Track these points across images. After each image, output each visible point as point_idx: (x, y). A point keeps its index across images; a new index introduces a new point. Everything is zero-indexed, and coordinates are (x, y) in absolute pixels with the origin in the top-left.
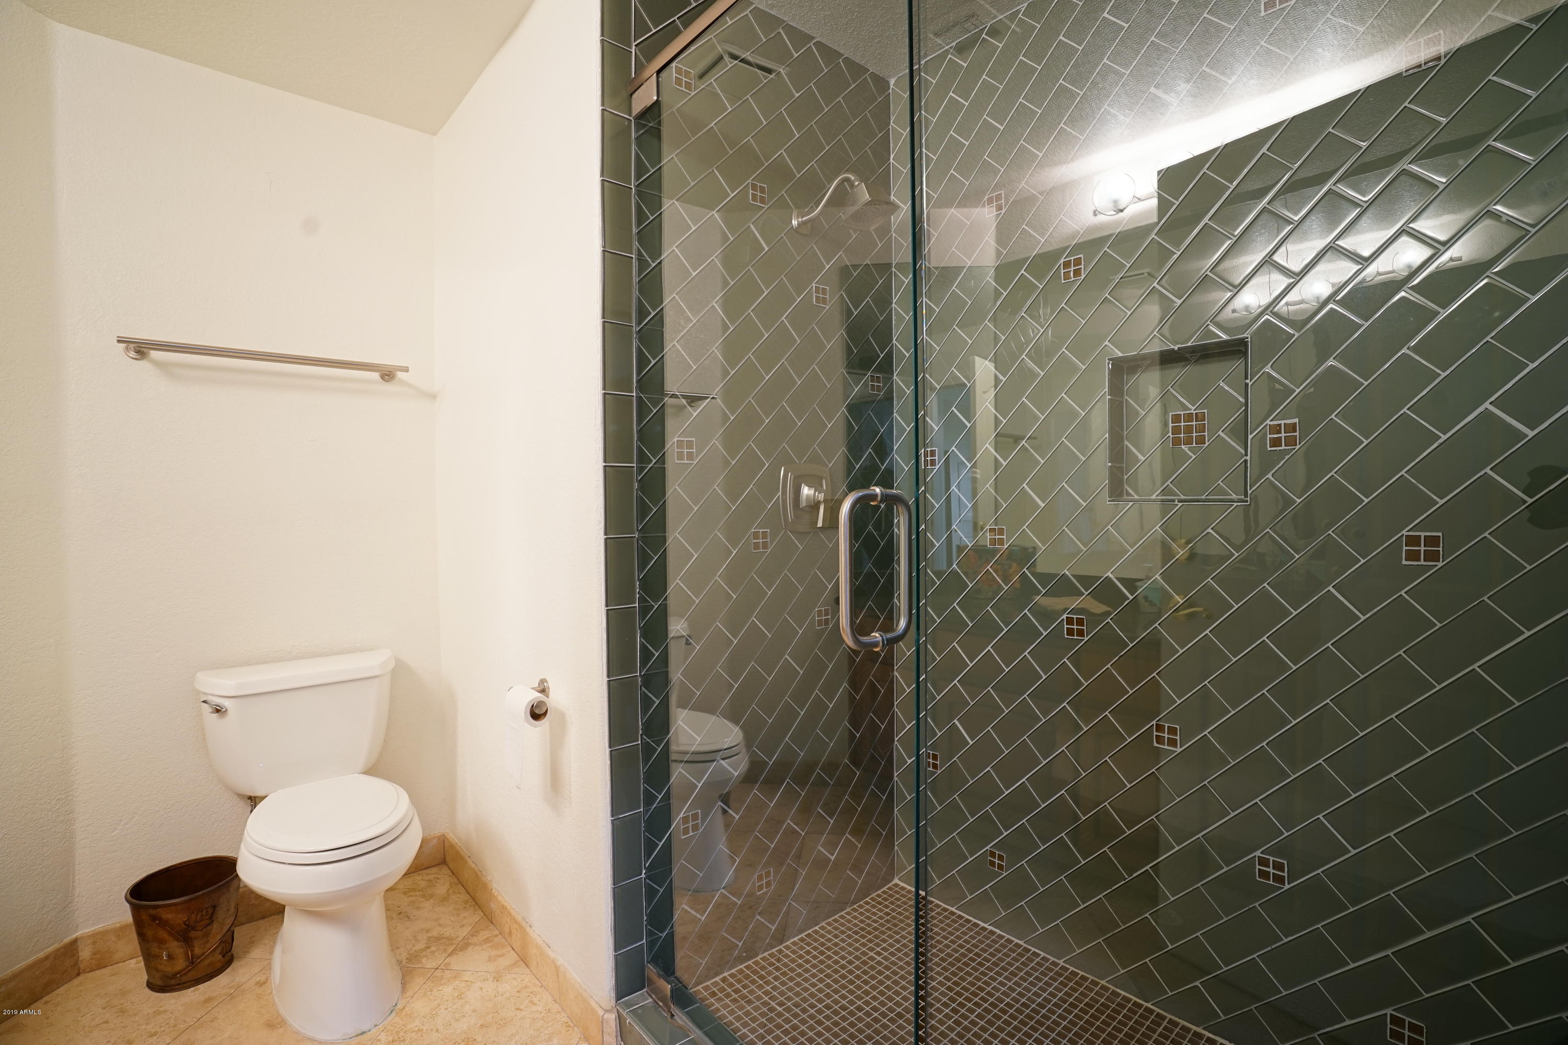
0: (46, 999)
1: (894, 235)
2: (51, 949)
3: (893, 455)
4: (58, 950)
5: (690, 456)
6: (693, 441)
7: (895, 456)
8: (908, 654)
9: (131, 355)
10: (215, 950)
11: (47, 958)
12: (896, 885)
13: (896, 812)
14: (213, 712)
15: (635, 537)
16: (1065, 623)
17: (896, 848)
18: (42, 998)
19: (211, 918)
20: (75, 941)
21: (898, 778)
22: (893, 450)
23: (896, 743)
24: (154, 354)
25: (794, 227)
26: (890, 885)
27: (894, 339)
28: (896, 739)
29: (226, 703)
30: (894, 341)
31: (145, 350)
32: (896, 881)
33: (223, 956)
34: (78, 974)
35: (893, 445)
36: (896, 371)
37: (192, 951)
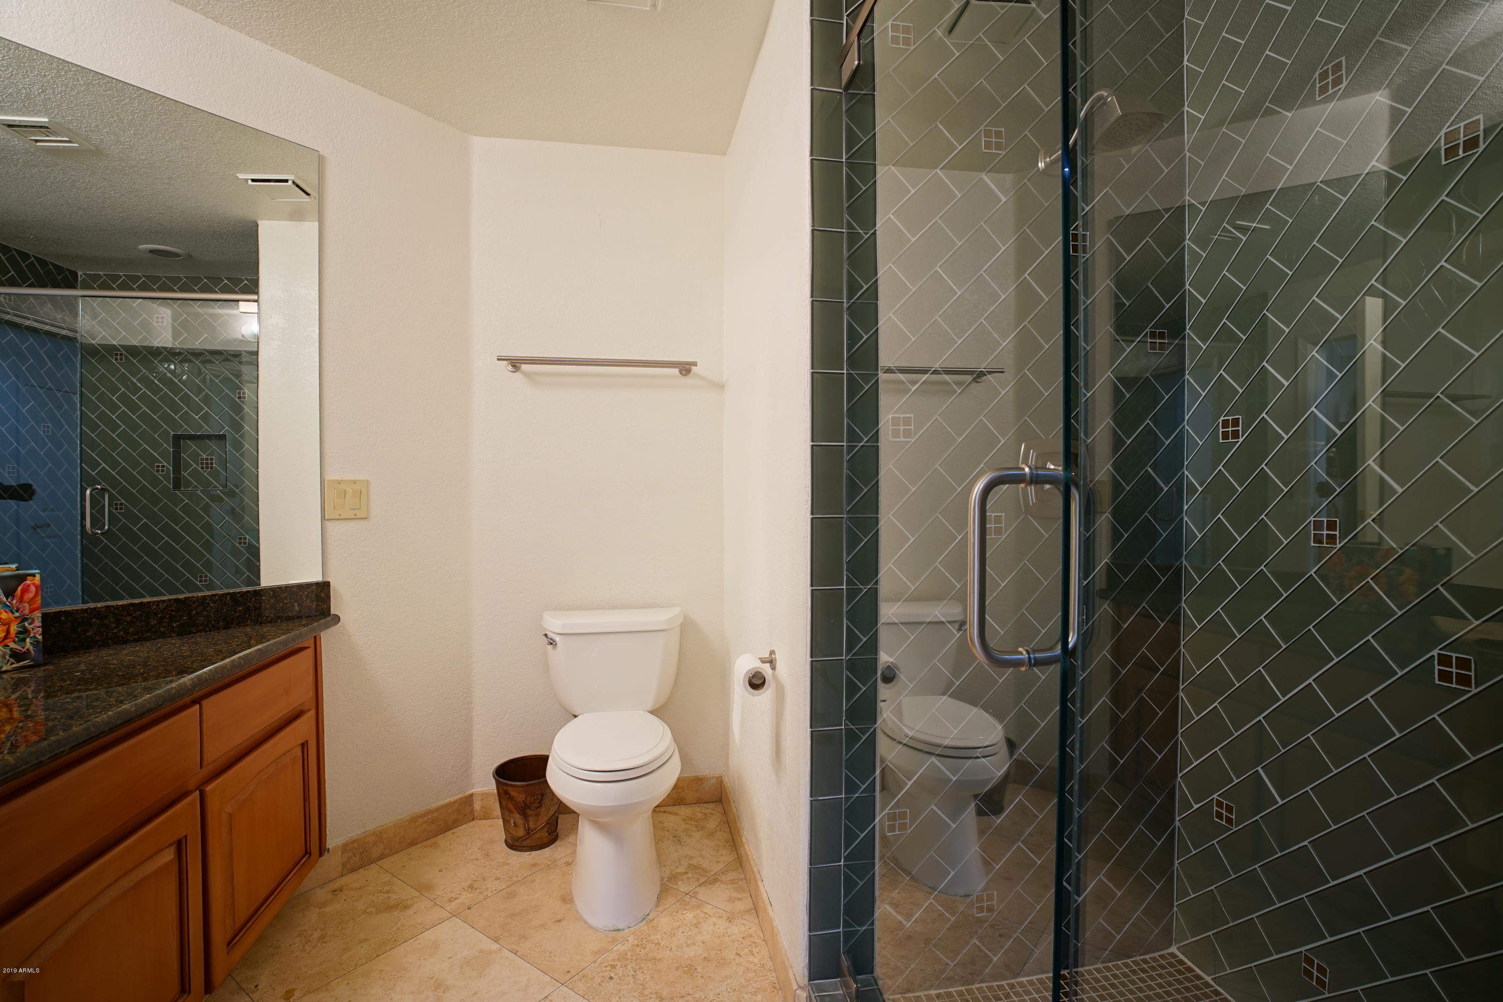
0: (454, 831)
1: (1188, 154)
2: (458, 797)
3: (1184, 426)
4: (461, 799)
5: (907, 434)
6: (911, 417)
7: (1187, 427)
8: (1198, 673)
9: (509, 369)
10: (543, 828)
11: (455, 802)
12: (1173, 955)
13: (1176, 865)
14: (548, 644)
15: (843, 517)
16: (1436, 662)
17: (1175, 909)
18: (452, 829)
19: (540, 803)
20: (471, 795)
21: (1181, 824)
22: (1184, 420)
23: (1179, 779)
24: (524, 367)
25: (1041, 169)
26: (1165, 952)
27: (1187, 284)
28: (1180, 775)
29: (557, 639)
30: (1187, 287)
31: (518, 365)
32: (1174, 949)
33: (549, 835)
34: (473, 819)
35: (1184, 414)
36: (1189, 322)
37: (528, 825)
